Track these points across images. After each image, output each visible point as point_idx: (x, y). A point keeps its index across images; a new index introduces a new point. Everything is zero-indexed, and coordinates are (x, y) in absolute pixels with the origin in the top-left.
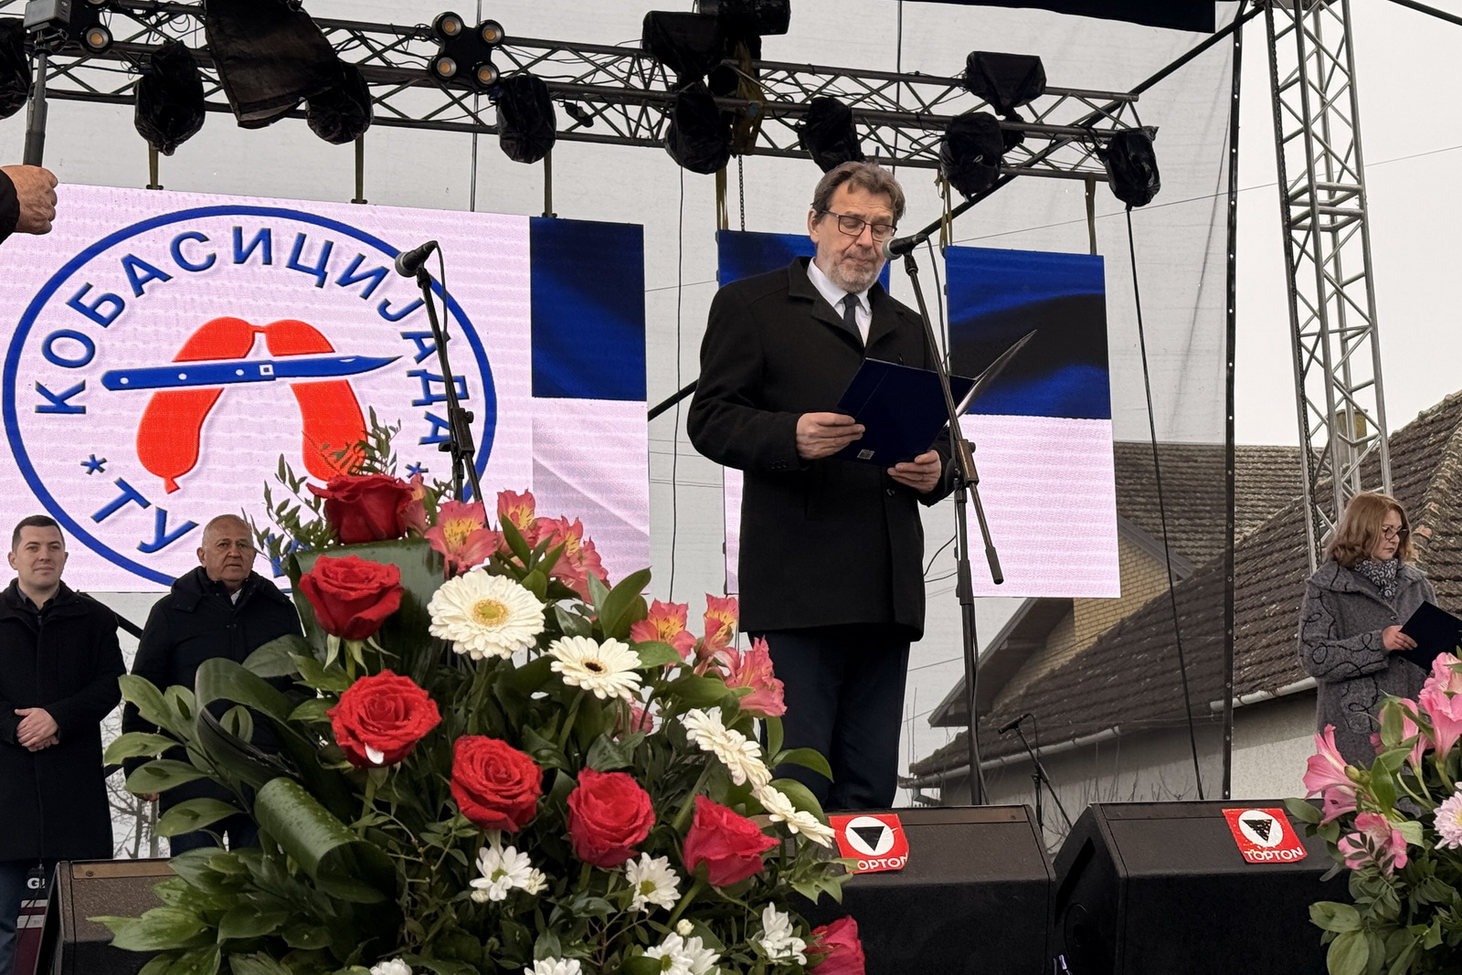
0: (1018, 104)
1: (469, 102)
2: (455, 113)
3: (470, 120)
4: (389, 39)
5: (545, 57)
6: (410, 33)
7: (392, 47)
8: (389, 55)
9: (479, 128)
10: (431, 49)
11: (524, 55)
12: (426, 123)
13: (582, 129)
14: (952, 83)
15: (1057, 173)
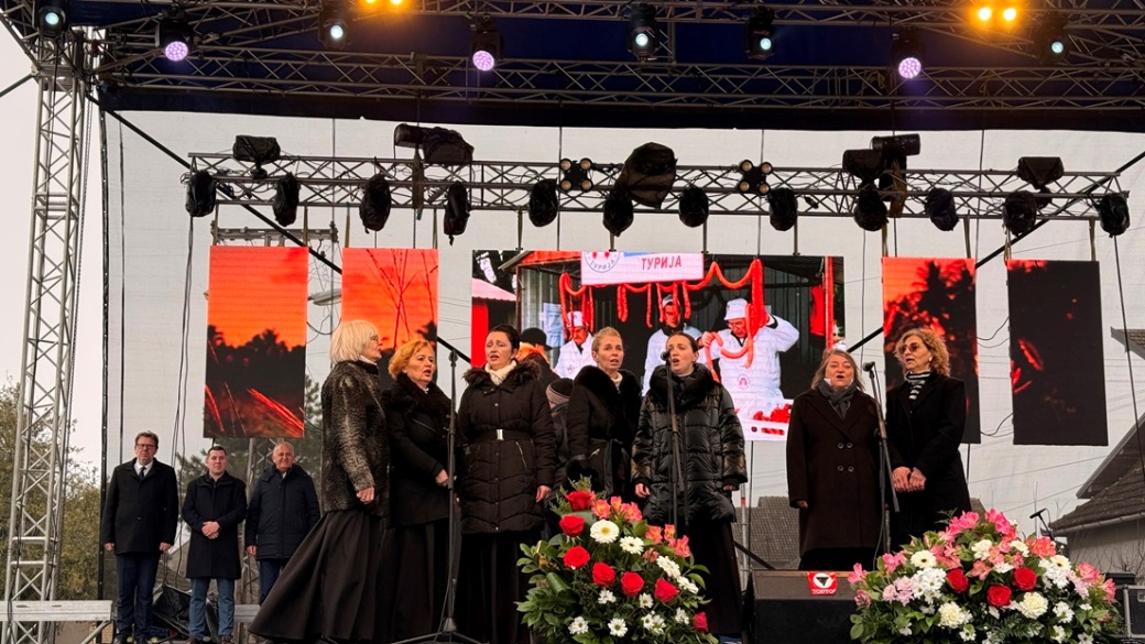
0: (1048, 182)
1: (757, 200)
2: (749, 207)
3: (757, 209)
4: (719, 173)
5: (794, 176)
6: (729, 169)
7: (721, 177)
8: (720, 181)
9: (762, 213)
10: (739, 176)
11: (784, 176)
12: (736, 212)
13: (813, 210)
14: (1011, 174)
15: (1073, 217)
